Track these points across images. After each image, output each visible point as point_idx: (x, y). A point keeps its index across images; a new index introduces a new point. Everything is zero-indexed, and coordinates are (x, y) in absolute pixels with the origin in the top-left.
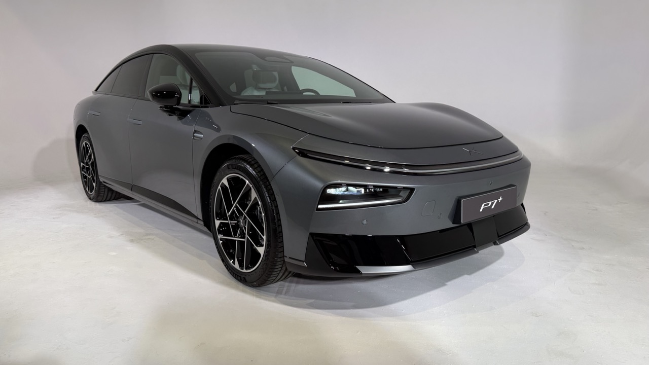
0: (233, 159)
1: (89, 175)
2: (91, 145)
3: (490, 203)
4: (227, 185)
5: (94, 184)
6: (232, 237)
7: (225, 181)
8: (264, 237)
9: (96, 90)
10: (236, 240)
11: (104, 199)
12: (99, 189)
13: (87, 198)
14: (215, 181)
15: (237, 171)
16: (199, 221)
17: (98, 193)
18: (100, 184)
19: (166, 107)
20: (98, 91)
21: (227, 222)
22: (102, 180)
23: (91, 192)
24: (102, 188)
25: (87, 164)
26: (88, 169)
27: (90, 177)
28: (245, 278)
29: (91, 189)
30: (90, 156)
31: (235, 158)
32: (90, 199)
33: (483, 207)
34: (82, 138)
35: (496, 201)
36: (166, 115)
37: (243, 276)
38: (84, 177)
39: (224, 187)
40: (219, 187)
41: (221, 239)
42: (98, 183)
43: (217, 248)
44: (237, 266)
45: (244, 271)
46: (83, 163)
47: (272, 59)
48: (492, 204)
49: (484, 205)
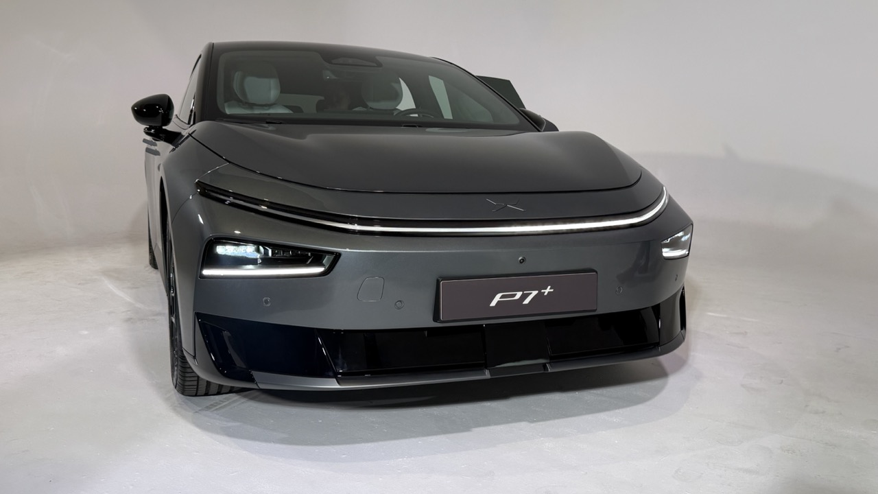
3: (519, 294)
19: (152, 128)
33: (498, 298)
35: (535, 293)
47: (350, 61)
48: (524, 297)
49: (499, 295)
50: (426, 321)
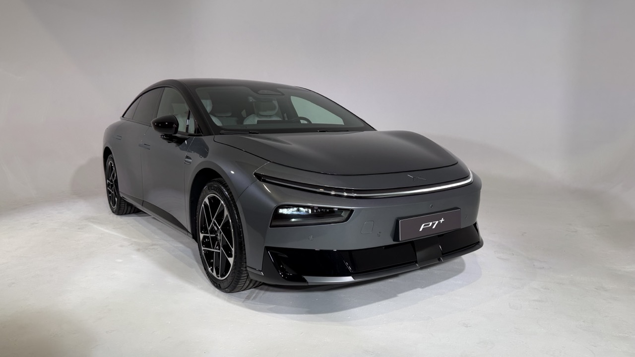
0: (212, 181)
1: (113, 191)
2: (114, 165)
3: (431, 223)
4: (208, 204)
5: (116, 199)
6: (211, 248)
7: (206, 200)
8: (233, 249)
9: (123, 116)
10: (214, 251)
11: (124, 213)
12: (120, 204)
13: (111, 212)
14: (200, 200)
15: (214, 192)
16: (189, 234)
17: (119, 208)
18: (121, 200)
19: (166, 135)
20: (124, 117)
21: (208, 235)
22: (121, 195)
23: (114, 206)
24: (122, 203)
25: (111, 181)
26: (112, 186)
27: (113, 193)
28: (219, 285)
29: (114, 203)
30: (114, 175)
31: (214, 181)
32: (113, 212)
33: (422, 227)
34: (108, 159)
35: (437, 222)
36: (165, 142)
37: (218, 283)
38: (109, 192)
39: (206, 205)
40: (203, 205)
41: (204, 250)
42: (119, 198)
43: (201, 258)
44: (214, 274)
45: (220, 278)
46: (109, 180)
47: (266, 92)
48: (433, 225)
49: (423, 225)
50: (391, 242)
